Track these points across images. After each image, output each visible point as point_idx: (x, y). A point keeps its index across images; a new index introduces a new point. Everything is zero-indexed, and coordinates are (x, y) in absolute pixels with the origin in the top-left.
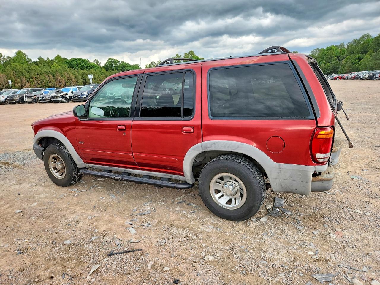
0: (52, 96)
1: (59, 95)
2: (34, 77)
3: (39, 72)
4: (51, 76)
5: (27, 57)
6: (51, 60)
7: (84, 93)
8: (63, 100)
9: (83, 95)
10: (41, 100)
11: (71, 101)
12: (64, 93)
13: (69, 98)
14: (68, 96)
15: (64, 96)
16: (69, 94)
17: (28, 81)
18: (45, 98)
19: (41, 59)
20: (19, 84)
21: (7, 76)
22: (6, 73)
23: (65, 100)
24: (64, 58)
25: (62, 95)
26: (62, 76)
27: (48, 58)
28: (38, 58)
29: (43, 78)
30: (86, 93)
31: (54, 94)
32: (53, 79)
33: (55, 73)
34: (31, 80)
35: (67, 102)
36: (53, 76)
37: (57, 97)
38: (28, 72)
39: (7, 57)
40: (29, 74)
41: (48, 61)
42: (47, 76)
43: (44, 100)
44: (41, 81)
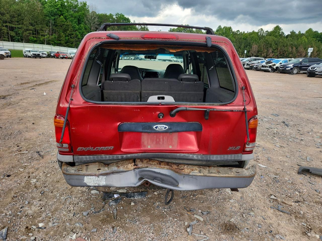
0: (262, 66)
1: (268, 65)
2: (279, 48)
3: (285, 45)
4: (294, 48)
5: (281, 31)
6: (302, 33)
7: (290, 66)
8: (270, 69)
9: (288, 67)
10: (255, 68)
11: (276, 72)
12: (273, 64)
13: (275, 68)
14: (275, 67)
15: (272, 66)
16: (278, 65)
17: (273, 52)
18: (258, 66)
19: (293, 33)
20: (265, 54)
21: (259, 47)
22: (258, 44)
23: (272, 70)
24: (316, 32)
25: (270, 65)
26: (305, 48)
27: (300, 32)
28: (291, 32)
29: (286, 50)
30: (292, 66)
31: (264, 64)
32: (295, 51)
33: (299, 46)
34: (276, 51)
35: (273, 72)
36: (297, 48)
37: (265, 67)
38: (276, 44)
39: (266, 31)
40: (276, 46)
41: (299, 34)
42: (291, 48)
43: (256, 68)
44: (284, 52)
